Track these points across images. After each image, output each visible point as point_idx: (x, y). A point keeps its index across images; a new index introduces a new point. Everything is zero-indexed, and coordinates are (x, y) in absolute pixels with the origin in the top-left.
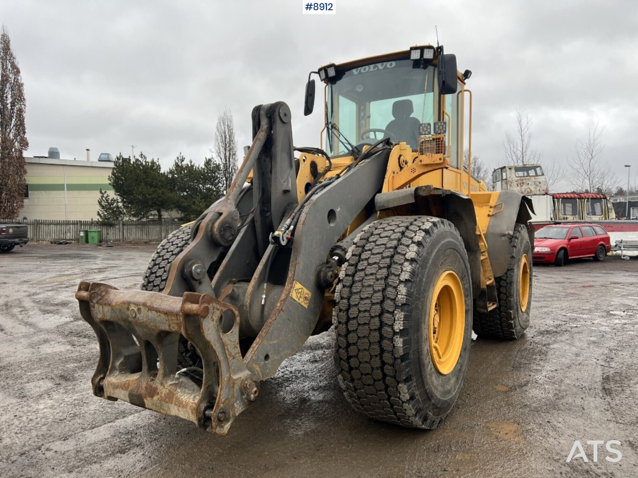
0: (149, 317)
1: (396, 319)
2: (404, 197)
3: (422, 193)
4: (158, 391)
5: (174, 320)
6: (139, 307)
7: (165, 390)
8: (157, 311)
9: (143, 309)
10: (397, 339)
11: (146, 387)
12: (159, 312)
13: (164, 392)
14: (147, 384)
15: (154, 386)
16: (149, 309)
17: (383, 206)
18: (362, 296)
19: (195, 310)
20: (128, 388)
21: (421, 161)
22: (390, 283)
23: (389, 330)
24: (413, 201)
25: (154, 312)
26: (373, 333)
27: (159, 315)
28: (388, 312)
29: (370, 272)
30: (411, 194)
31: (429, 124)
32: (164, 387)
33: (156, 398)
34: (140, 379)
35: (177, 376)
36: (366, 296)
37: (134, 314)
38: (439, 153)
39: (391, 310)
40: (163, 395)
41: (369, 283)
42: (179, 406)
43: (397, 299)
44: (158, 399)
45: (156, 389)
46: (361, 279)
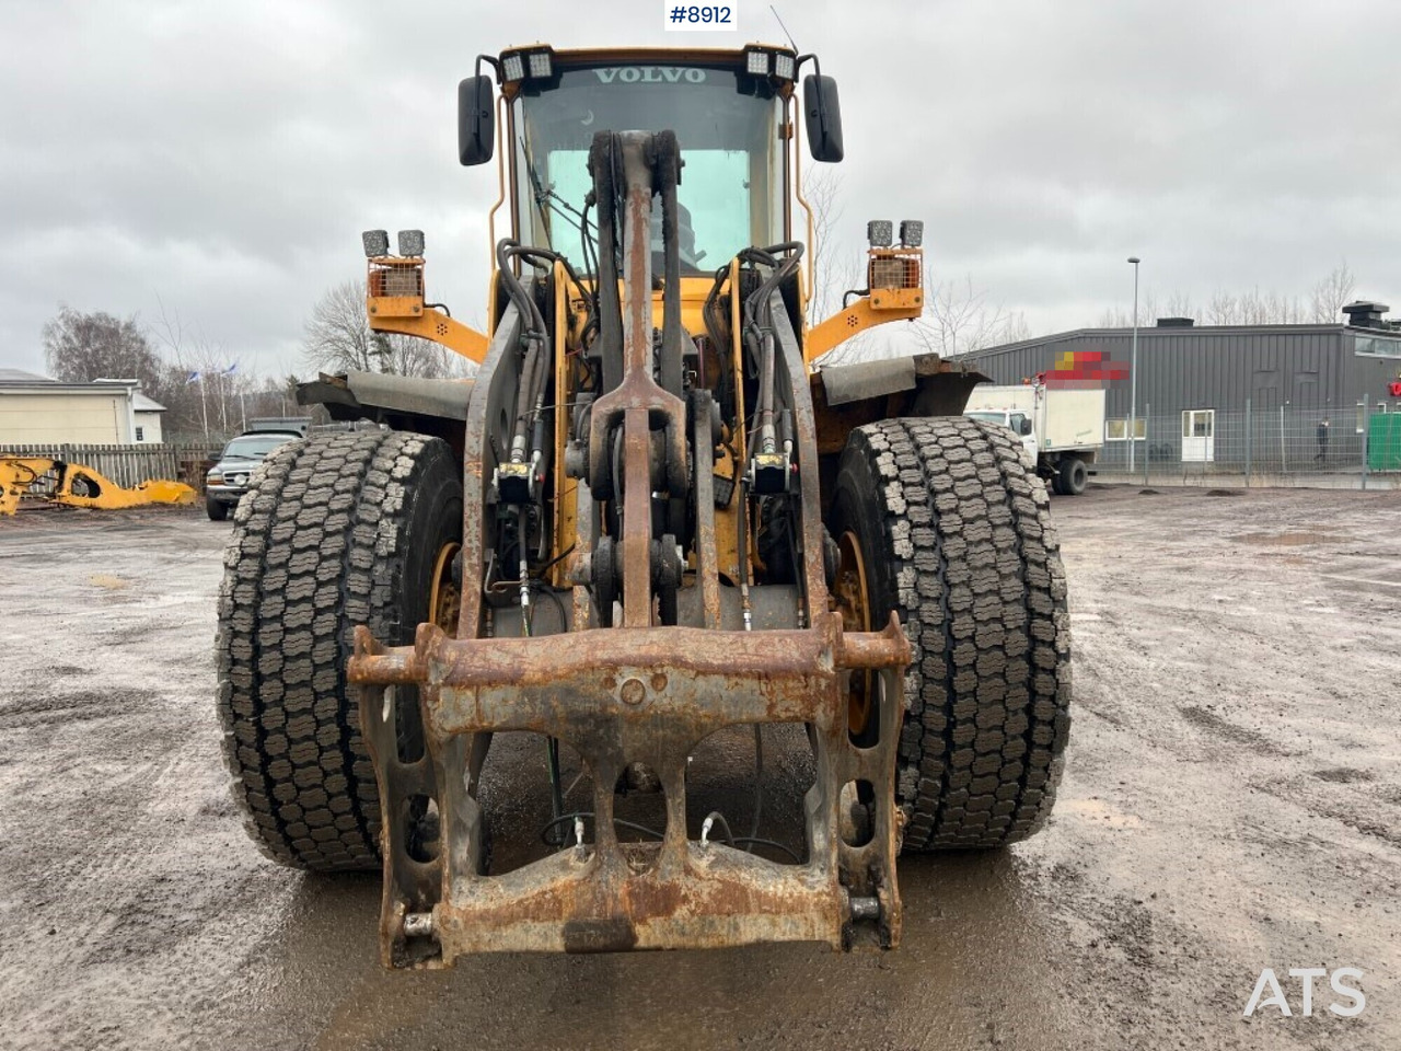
0: (697, 695)
1: (1059, 627)
2: (894, 378)
3: (925, 371)
4: (683, 893)
5: (793, 689)
6: (659, 671)
7: (705, 883)
8: (726, 674)
9: (673, 674)
10: (1063, 669)
11: (631, 894)
12: (738, 674)
13: (707, 890)
14: (630, 883)
15: (659, 883)
16: (698, 673)
17: (847, 396)
18: (977, 590)
19: (890, 655)
20: (560, 912)
21: (877, 302)
22: (1032, 556)
23: (1049, 652)
24: (912, 386)
25: (719, 679)
26: (1014, 666)
27: (737, 684)
28: (1042, 616)
29: (978, 538)
30: (908, 372)
31: (890, 224)
32: (701, 878)
33: (681, 912)
34: (598, 877)
35: (705, 842)
36: (985, 588)
37: (640, 693)
38: (908, 286)
39: (1047, 611)
40: (705, 898)
41: (985, 560)
42: (778, 913)
43: (1053, 589)
44: (692, 913)
45: (674, 888)
46: (961, 553)
